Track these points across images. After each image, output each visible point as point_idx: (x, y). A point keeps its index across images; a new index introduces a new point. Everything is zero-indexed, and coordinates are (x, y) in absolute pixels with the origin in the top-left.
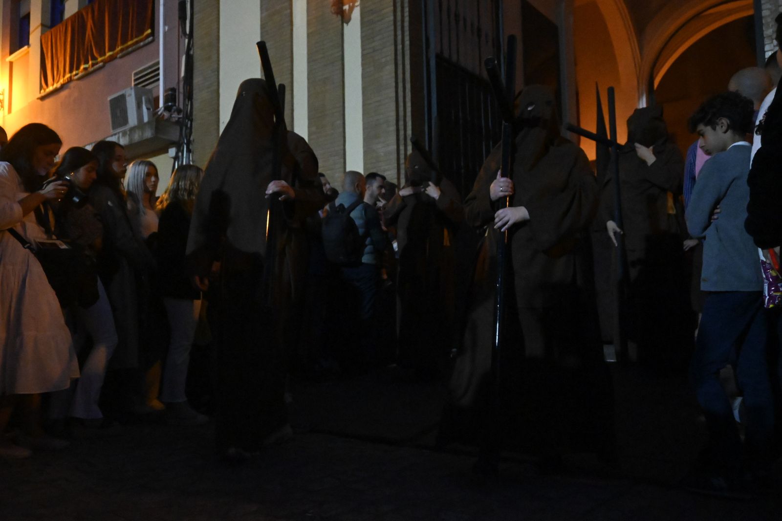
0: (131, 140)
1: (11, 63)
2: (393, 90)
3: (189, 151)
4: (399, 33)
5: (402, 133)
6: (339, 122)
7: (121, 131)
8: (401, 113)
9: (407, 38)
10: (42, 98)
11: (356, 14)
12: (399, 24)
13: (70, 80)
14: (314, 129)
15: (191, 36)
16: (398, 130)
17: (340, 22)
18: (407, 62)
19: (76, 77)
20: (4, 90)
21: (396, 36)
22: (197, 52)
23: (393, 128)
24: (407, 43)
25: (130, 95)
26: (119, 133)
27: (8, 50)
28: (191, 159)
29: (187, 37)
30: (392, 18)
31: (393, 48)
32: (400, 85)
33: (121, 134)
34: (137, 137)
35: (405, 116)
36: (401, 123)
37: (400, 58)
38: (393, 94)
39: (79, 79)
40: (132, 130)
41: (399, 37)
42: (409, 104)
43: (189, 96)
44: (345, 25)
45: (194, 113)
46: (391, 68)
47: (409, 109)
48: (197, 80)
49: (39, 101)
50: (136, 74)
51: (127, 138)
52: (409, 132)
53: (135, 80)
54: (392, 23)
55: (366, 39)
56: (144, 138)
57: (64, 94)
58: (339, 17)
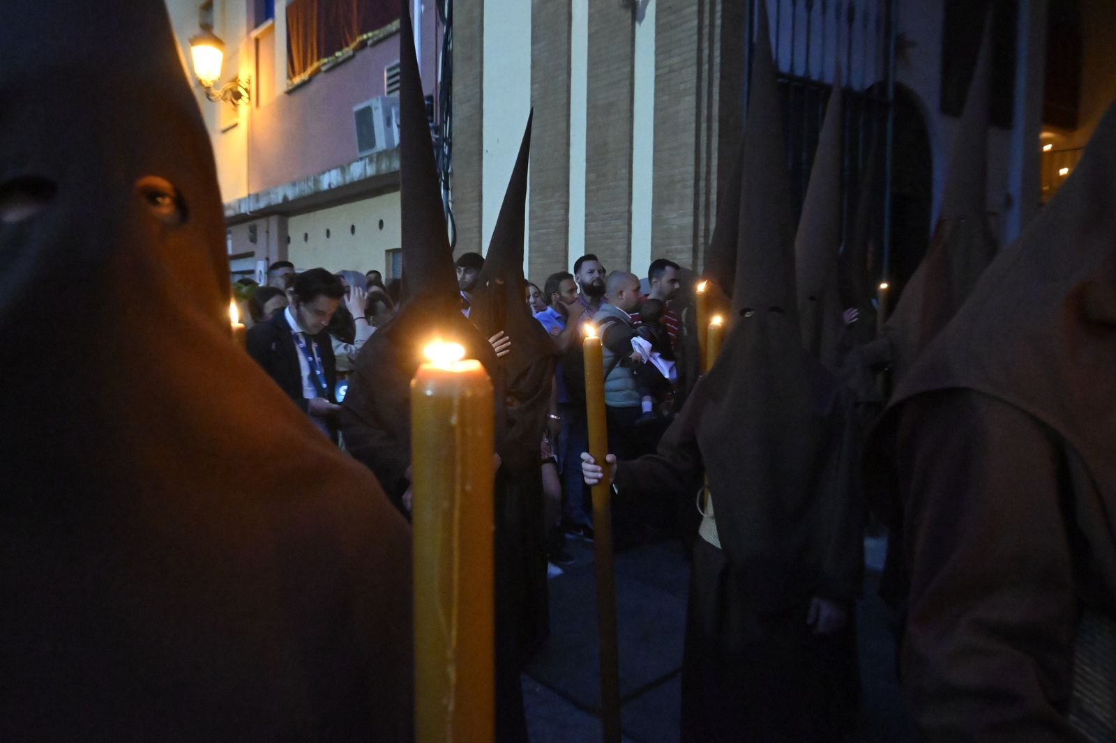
0: (378, 170)
1: (257, 41)
2: (693, 133)
3: (447, 188)
4: (706, 45)
5: (702, 198)
6: (624, 171)
7: (367, 156)
8: (703, 169)
9: (717, 53)
10: (289, 92)
11: (650, 11)
12: (706, 31)
13: (318, 71)
14: (593, 176)
15: (449, 23)
16: (697, 194)
17: (630, 21)
18: (716, 90)
19: (324, 69)
20: (250, 77)
21: (700, 50)
22: (456, 47)
23: (690, 192)
24: (717, 60)
25: (377, 108)
26: (366, 157)
27: (252, 23)
28: (450, 198)
29: (446, 23)
30: (695, 23)
31: (694, 68)
32: (704, 126)
33: (367, 160)
34: (384, 167)
35: (708, 173)
36: (702, 184)
37: (705, 84)
38: (692, 140)
39: (328, 71)
40: (380, 154)
41: (706, 52)
42: (715, 155)
43: (447, 110)
44: (637, 25)
45: (454, 134)
46: (690, 100)
47: (715, 162)
48: (457, 88)
49: (286, 96)
50: (389, 70)
51: (374, 165)
52: (714, 197)
53: (389, 78)
54: (696, 30)
55: (662, 50)
56: (392, 170)
57: (312, 88)
58: (629, 14)
